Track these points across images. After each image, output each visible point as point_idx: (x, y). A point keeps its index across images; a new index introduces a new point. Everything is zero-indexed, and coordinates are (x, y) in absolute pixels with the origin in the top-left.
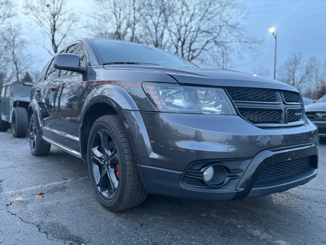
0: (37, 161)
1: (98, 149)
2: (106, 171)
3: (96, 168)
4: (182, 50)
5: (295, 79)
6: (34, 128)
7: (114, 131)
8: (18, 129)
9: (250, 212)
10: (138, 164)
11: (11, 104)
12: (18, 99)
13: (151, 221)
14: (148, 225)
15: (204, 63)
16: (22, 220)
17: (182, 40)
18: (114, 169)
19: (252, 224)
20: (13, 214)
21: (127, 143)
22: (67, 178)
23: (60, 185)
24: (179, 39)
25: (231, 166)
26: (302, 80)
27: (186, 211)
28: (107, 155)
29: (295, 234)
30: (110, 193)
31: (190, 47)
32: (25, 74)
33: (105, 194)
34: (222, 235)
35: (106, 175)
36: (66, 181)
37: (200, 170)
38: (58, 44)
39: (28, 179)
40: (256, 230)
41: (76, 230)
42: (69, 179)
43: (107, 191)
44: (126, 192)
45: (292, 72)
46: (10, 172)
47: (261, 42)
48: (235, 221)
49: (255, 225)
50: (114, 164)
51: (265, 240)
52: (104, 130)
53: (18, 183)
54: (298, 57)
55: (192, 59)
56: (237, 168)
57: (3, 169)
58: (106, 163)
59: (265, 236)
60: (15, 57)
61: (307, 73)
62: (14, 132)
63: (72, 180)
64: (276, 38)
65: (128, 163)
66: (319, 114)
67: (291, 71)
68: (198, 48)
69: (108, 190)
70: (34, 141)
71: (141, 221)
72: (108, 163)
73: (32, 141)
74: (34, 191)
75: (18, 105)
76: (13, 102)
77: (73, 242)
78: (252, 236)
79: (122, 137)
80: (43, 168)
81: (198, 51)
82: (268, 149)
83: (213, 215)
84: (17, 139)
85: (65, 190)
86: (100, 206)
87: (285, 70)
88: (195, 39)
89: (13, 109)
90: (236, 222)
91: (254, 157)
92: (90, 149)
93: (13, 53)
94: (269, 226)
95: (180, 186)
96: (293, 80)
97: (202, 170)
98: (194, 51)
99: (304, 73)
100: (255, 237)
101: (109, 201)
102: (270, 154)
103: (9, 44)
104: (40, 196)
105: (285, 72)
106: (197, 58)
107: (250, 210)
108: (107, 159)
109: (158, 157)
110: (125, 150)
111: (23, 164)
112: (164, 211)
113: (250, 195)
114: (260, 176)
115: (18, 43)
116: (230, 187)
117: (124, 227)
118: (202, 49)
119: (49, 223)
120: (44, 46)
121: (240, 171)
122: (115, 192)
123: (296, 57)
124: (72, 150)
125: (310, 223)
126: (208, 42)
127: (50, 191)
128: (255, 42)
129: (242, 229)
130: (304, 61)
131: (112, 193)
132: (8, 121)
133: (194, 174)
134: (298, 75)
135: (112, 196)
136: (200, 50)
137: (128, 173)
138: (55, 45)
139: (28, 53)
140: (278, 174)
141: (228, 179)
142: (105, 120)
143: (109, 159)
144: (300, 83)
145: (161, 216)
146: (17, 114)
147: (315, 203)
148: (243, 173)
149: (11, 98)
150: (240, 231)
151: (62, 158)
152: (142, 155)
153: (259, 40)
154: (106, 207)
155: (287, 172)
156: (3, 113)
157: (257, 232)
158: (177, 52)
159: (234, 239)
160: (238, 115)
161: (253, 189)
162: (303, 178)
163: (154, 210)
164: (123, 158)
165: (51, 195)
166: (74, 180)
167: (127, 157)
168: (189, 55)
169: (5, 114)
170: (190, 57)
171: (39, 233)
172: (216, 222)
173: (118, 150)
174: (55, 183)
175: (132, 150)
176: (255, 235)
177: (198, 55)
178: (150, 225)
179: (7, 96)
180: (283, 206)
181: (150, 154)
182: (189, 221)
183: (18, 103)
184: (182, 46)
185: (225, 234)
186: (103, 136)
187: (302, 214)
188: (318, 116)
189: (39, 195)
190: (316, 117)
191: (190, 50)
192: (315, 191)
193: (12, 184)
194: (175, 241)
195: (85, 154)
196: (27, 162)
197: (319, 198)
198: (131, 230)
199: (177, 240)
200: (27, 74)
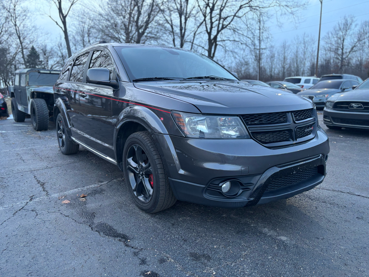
0: (69, 161)
1: (133, 160)
2: (141, 179)
3: (131, 175)
4: (211, 18)
5: (345, 47)
6: (61, 127)
7: (148, 149)
8: (39, 122)
9: (264, 212)
10: (169, 178)
11: (28, 95)
12: (35, 89)
13: (180, 221)
14: (178, 225)
15: (236, 33)
16: (76, 221)
17: (211, 5)
18: (148, 179)
19: (263, 223)
20: (66, 216)
21: (159, 159)
22: (102, 180)
23: (97, 187)
24: (208, 5)
25: (244, 181)
26: (352, 49)
27: (209, 212)
28: (142, 166)
29: (297, 231)
30: (146, 198)
31: (220, 15)
32: (30, 49)
33: (141, 198)
34: (238, 233)
35: (141, 182)
36: (102, 183)
37: (218, 185)
38: (66, 13)
39: (67, 182)
40: (265, 228)
41: (121, 229)
42: (104, 182)
43: (143, 196)
44: (160, 199)
45: (342, 39)
46: (48, 173)
47: (304, 6)
48: (249, 221)
49: (265, 224)
50: (148, 175)
51: (270, 236)
52: (138, 146)
53: (60, 185)
54: (349, 21)
55: (223, 28)
56: (249, 182)
57: (40, 170)
58: (141, 173)
59: (271, 233)
60: (17, 29)
61: (359, 40)
62: (35, 125)
63: (107, 182)
64: (321, 3)
65: (161, 176)
66: (354, 105)
67: (340, 39)
68: (230, 14)
69: (143, 194)
70: (63, 140)
71: (172, 221)
72: (143, 173)
73: (61, 140)
74: (77, 194)
75: (35, 96)
76: (30, 93)
77: (120, 239)
78: (261, 233)
79: (155, 154)
80: (77, 169)
81: (229, 19)
82: (276, 166)
83: (232, 216)
84: (39, 132)
85: (104, 193)
86: (137, 208)
87: (334, 37)
88: (226, 4)
89: (31, 100)
90: (251, 221)
91: (263, 173)
92: (126, 159)
93: (16, 25)
94: (277, 224)
95: (203, 196)
96: (342, 49)
97: (220, 185)
98: (225, 19)
99: (356, 40)
100: (264, 234)
101: (145, 205)
102: (277, 170)
103: (10, 14)
104: (83, 199)
105: (334, 40)
106: (228, 27)
107: (264, 211)
108: (142, 170)
109: (184, 173)
110: (158, 165)
111: (57, 164)
112: (191, 212)
113: (259, 202)
114: (269, 187)
115: (19, 12)
116: (243, 197)
117: (159, 226)
118: (235, 16)
119: (98, 223)
120: (50, 17)
121: (251, 184)
122: (150, 198)
123: (346, 20)
124: (107, 157)
125: (312, 222)
126: (241, 7)
127: (90, 193)
128: (297, 6)
129: (254, 227)
130: (356, 25)
131: (147, 198)
132: (26, 113)
133: (214, 188)
134: (348, 44)
135: (147, 201)
136: (233, 17)
137: (161, 184)
138: (63, 14)
139: (33, 25)
140: (285, 184)
141: (241, 191)
142: (139, 137)
143: (143, 170)
144: (350, 52)
145: (188, 217)
146: (37, 107)
147: (323, 203)
148: (253, 186)
149: (27, 88)
150: (252, 229)
151: (92, 157)
152: (172, 165)
153: (303, 3)
154: (142, 210)
155: (294, 182)
156: (19, 103)
157: (266, 230)
158: (205, 20)
159: (246, 235)
160: (251, 138)
161: (262, 198)
162: (307, 186)
163: (182, 212)
164: (156, 172)
165: (92, 198)
166: (109, 182)
167: (160, 171)
168: (219, 24)
169: (21, 104)
170: (221, 26)
171: (92, 231)
172: (234, 221)
173: (151, 164)
174: (93, 185)
175: (163, 165)
176: (264, 232)
177: (229, 24)
178: (180, 225)
179: (23, 85)
180: (294, 206)
181: (179, 170)
182: (212, 221)
183: (36, 94)
184: (211, 13)
185: (240, 232)
186: (137, 150)
187: (308, 214)
188: (352, 107)
189: (82, 197)
190: (350, 107)
191: (220, 18)
192: (327, 191)
193: (55, 187)
194: (200, 237)
195: (120, 162)
196: (60, 162)
197: (328, 199)
198: (165, 229)
199: (201, 237)
200: (33, 48)
